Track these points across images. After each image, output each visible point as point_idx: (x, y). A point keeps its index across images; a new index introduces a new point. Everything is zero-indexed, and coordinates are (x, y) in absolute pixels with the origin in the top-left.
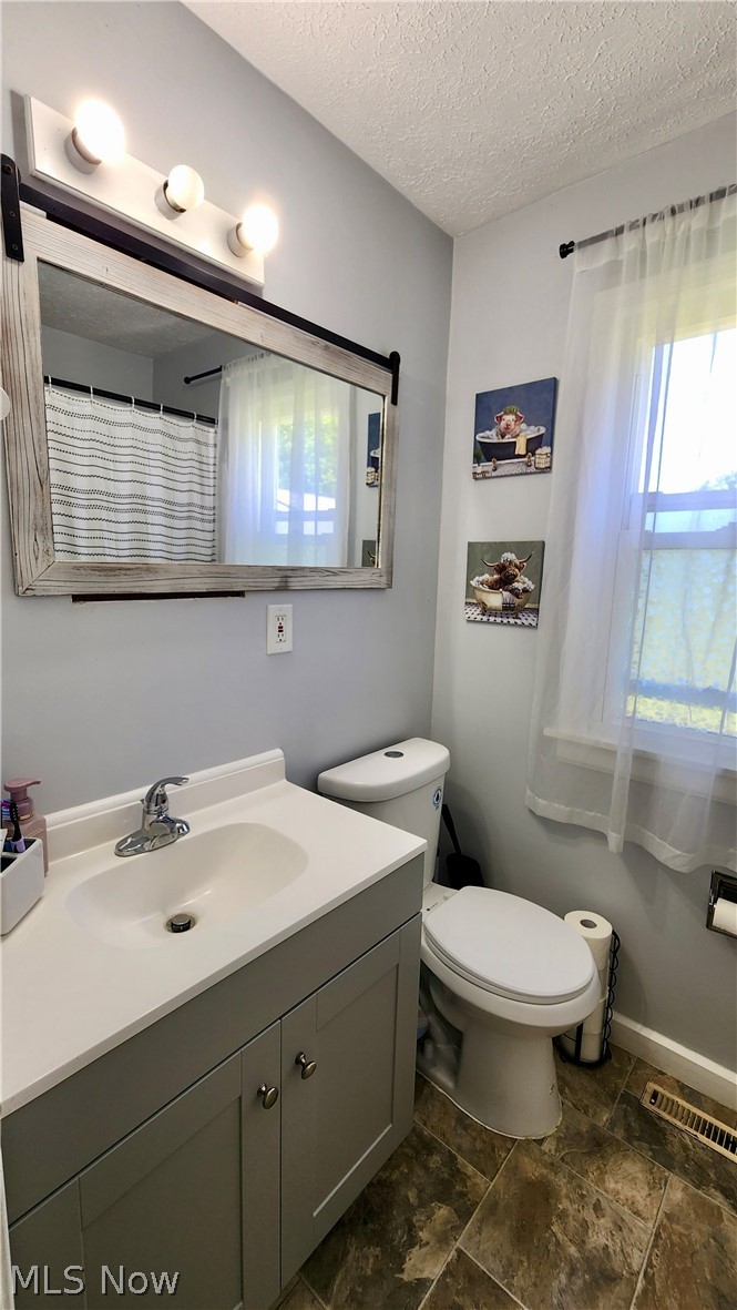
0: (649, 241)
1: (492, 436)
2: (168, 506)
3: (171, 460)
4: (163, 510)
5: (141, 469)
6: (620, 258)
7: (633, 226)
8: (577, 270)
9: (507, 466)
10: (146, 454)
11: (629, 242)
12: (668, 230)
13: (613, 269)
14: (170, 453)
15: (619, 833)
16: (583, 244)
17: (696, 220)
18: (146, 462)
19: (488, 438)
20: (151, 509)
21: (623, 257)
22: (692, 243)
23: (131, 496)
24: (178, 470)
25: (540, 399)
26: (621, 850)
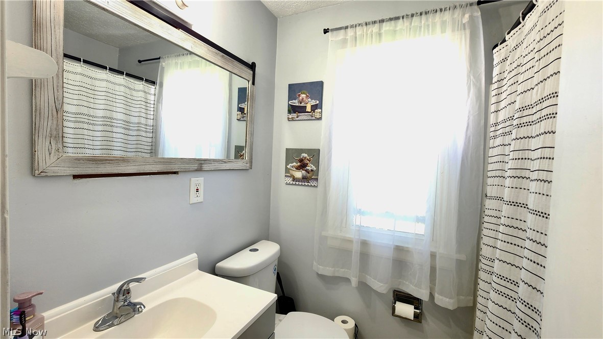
0: (358, 33)
1: (296, 103)
2: (126, 124)
3: (129, 100)
4: (123, 126)
5: (111, 103)
6: (347, 37)
7: (352, 26)
8: (330, 39)
9: (303, 116)
10: (114, 96)
11: (350, 32)
12: (365, 31)
13: (345, 41)
14: (129, 96)
15: (356, 278)
16: (333, 30)
17: (375, 28)
18: (114, 100)
19: (294, 103)
20: (115, 125)
21: (348, 37)
22: (374, 37)
23: (103, 117)
24: (133, 105)
25: (316, 89)
26: (357, 286)
